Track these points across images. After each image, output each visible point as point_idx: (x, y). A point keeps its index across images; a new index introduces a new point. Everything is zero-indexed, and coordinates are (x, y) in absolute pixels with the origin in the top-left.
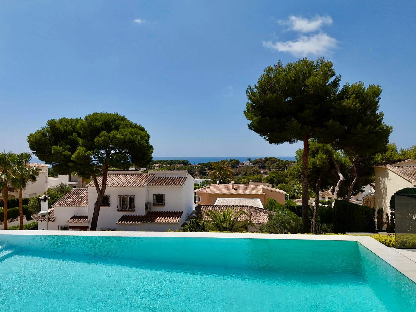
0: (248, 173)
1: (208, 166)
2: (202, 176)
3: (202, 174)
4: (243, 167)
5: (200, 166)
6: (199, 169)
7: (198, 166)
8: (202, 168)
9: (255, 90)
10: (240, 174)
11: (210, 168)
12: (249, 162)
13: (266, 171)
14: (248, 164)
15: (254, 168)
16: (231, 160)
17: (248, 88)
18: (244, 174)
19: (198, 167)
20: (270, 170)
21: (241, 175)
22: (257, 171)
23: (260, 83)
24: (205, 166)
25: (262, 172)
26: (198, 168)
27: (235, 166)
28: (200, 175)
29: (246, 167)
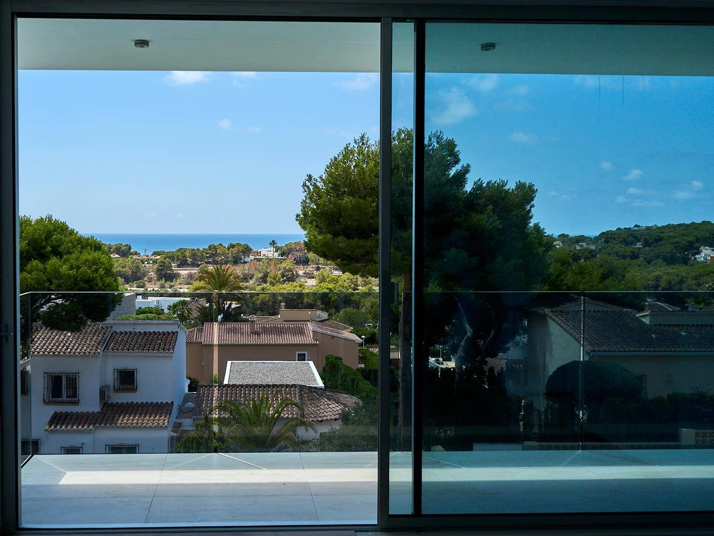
0: (271, 274)
1: (178, 259)
2: (163, 281)
3: (163, 279)
4: (259, 260)
5: (158, 257)
6: (156, 266)
7: (153, 257)
8: (164, 263)
9: (320, 185)
10: (251, 278)
11: (183, 264)
12: (272, 249)
13: (312, 269)
14: (270, 255)
15: (284, 265)
16: (232, 246)
17: (307, 178)
18: (261, 278)
19: (155, 262)
20: (318, 269)
21: (254, 279)
22: (290, 270)
23: (330, 175)
24: (170, 258)
25: (301, 273)
26: (153, 262)
27: (241, 259)
28: (159, 279)
29: (266, 262)
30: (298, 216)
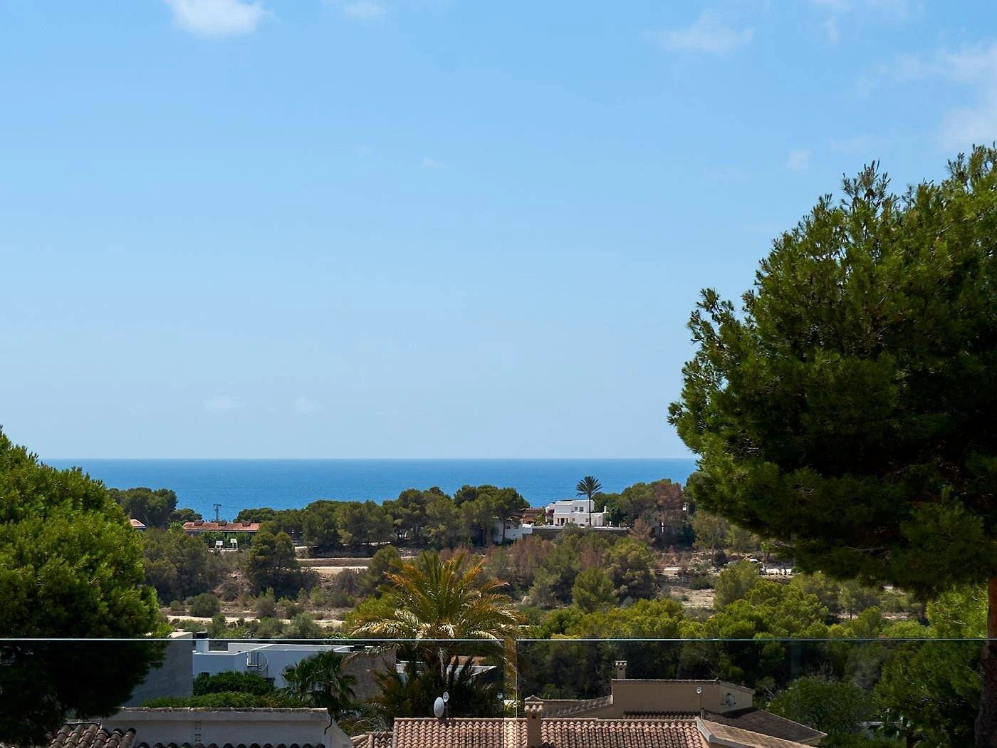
0: (584, 577)
1: (312, 533)
2: (268, 597)
3: (270, 590)
4: (549, 535)
5: (255, 527)
6: (248, 553)
7: (240, 528)
8: (272, 544)
9: (741, 316)
10: (525, 588)
11: (327, 547)
12: (585, 502)
13: (702, 562)
14: (580, 519)
15: (621, 549)
16: (469, 494)
17: (702, 300)
18: (554, 588)
19: (244, 541)
20: (721, 561)
21: (532, 591)
22: (639, 565)
23: (771, 285)
24: (287, 530)
25: (671, 571)
26: (241, 542)
27: (494, 531)
28: (258, 590)
29: (567, 540)
30: (674, 409)
